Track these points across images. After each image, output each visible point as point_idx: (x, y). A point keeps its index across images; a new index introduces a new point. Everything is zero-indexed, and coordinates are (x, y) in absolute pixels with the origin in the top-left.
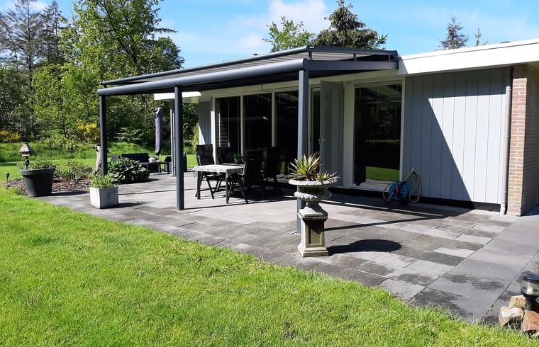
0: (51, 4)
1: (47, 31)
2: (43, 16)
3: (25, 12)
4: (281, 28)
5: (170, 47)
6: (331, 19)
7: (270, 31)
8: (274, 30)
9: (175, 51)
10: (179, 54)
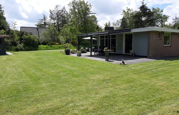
0: (63, 7)
1: (62, 14)
2: (61, 11)
3: (57, 10)
4: (126, 11)
5: (95, 18)
6: (140, 8)
7: (123, 12)
8: (124, 11)
9: (96, 19)
10: (97, 20)
